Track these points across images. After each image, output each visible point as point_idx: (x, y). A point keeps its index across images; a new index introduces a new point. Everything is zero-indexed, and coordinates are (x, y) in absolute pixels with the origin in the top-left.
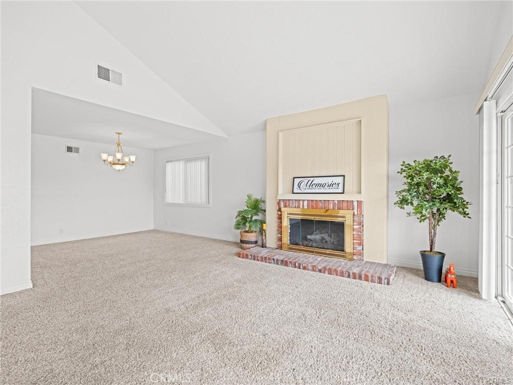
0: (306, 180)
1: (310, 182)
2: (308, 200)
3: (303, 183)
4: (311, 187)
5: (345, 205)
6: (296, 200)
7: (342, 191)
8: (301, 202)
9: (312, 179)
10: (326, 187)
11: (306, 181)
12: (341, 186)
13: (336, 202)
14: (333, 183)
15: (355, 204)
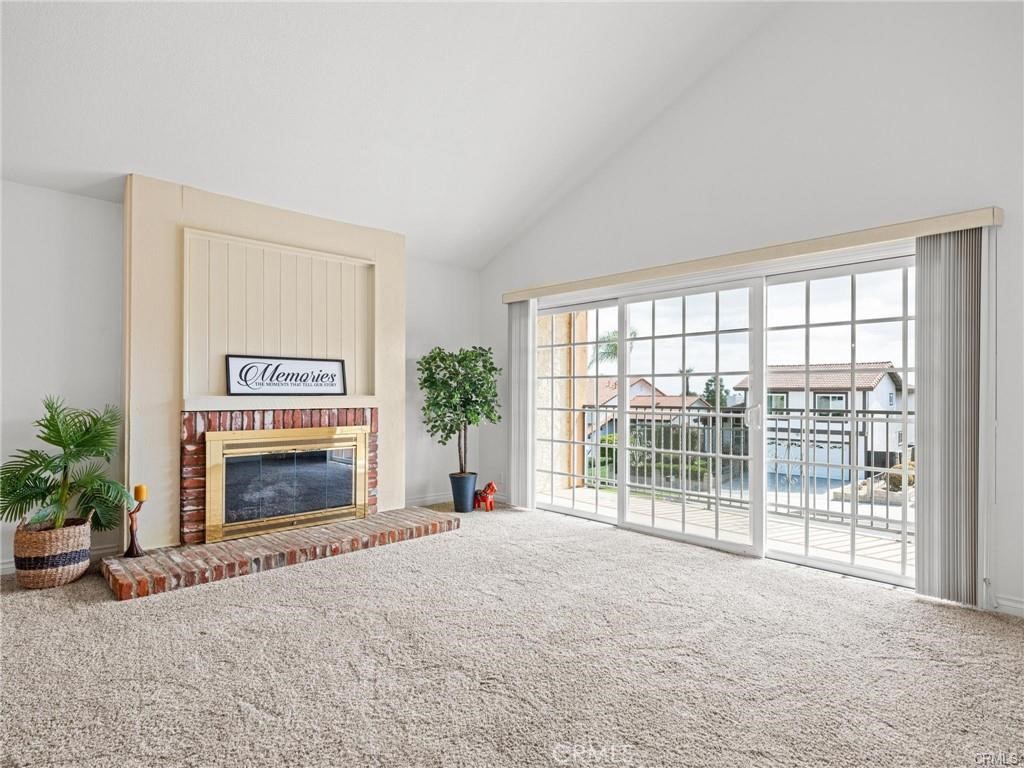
0: (261, 365)
1: (271, 370)
2: (274, 411)
3: (253, 370)
4: (275, 381)
5: (351, 416)
6: (242, 411)
7: (340, 391)
8: (257, 416)
9: (275, 363)
10: (309, 381)
11: (262, 367)
12: (338, 380)
13: (336, 411)
14: (322, 374)
15: (368, 414)
